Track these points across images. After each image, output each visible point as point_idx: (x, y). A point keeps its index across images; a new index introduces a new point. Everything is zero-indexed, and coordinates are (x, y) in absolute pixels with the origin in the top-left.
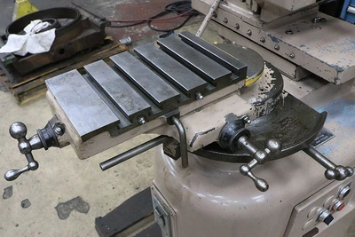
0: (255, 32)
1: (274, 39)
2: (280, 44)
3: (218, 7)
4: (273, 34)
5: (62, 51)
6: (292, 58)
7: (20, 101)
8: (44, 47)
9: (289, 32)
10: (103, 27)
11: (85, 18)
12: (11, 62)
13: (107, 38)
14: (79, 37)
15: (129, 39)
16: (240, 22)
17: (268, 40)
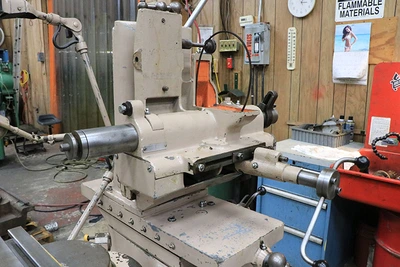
0: (136, 220)
1: (154, 228)
2: (160, 233)
3: (103, 194)
4: (154, 222)
6: (174, 248)
9: (172, 219)
10: (25, 212)
11: (5, 202)
13: (31, 224)
15: (56, 225)
16: (123, 211)
17: (149, 229)
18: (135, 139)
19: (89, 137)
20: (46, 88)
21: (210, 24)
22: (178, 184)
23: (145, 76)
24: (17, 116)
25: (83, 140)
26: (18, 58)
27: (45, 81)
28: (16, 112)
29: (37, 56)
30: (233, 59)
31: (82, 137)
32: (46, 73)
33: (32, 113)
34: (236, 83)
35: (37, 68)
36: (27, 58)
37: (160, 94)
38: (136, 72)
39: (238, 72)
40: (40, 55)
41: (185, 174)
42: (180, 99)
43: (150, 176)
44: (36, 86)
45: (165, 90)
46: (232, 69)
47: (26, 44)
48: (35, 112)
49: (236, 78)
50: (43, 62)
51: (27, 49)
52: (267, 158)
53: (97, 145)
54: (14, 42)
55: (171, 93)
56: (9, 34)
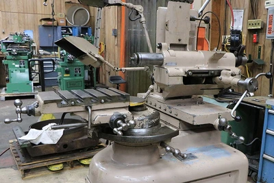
0: (162, 105)
1: (170, 108)
2: (172, 110)
5: (65, 146)
7: (24, 175)
8: (54, 141)
12: (26, 146)
13: (101, 145)
14: (80, 139)
17: (168, 109)
18: (162, 60)
19: (143, 56)
20: (117, 56)
21: (242, 7)
22: (180, 81)
23: (170, 33)
24: (95, 76)
25: (140, 57)
26: (98, 33)
27: (116, 51)
28: (94, 73)
29: (112, 32)
30: (258, 35)
31: (140, 55)
32: (117, 45)
33: (105, 75)
34: (259, 54)
35: (111, 41)
36: (104, 33)
37: (177, 42)
38: (166, 32)
39: (261, 45)
40: (115, 31)
41: (184, 77)
42: (188, 46)
43: (167, 75)
44: (109, 54)
45: (180, 40)
46: (257, 43)
47: (105, 23)
48: (107, 74)
49: (260, 50)
50: (116, 36)
51: (104, 26)
52: (226, 75)
53: (146, 60)
54: (96, 21)
55: (183, 42)
56: (92, 15)
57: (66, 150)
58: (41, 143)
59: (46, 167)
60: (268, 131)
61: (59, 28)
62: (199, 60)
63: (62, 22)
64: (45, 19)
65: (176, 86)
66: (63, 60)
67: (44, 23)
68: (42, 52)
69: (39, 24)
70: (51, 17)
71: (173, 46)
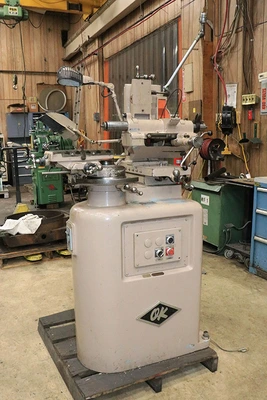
5: (44, 236)
7: (3, 265)
8: (31, 230)
12: (4, 235)
14: (59, 229)
21: (235, 81)
22: (142, 143)
23: (135, 105)
26: (78, 119)
29: (93, 116)
30: (253, 112)
32: (100, 132)
35: (93, 127)
36: (84, 119)
38: (131, 104)
39: (258, 122)
41: (145, 139)
42: (151, 115)
43: (131, 138)
45: (143, 111)
46: (253, 120)
47: (85, 107)
49: (256, 127)
50: (98, 121)
51: (85, 110)
54: (74, 104)
55: (146, 112)
56: (70, 98)
57: (44, 241)
58: (18, 234)
59: (24, 259)
60: (258, 210)
61: (30, 115)
62: (160, 126)
63: (33, 108)
64: (14, 106)
65: (139, 147)
66: (37, 149)
67: (12, 109)
68: (10, 144)
69: (7, 111)
70: (21, 102)
71: (137, 115)
